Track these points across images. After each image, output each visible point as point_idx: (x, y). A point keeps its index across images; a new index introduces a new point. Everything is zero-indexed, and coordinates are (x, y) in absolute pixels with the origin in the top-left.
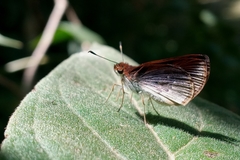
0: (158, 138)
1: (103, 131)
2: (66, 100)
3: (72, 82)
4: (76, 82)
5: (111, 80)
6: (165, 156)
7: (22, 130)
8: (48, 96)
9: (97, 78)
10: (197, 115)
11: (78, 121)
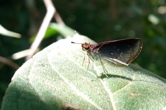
1: (71, 80)
4: (59, 55)
6: (106, 94)
7: (22, 78)
8: (40, 61)
11: (57, 75)
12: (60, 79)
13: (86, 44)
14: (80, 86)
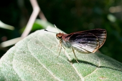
0: (77, 70)
1: (48, 66)
2: (31, 51)
3: (35, 43)
4: (37, 43)
5: (55, 43)
6: (79, 79)
7: (6, 64)
8: (21, 49)
9: (48, 42)
10: (98, 60)
11: (36, 61)
12: (40, 65)
13: (60, 34)
14: (57, 71)
